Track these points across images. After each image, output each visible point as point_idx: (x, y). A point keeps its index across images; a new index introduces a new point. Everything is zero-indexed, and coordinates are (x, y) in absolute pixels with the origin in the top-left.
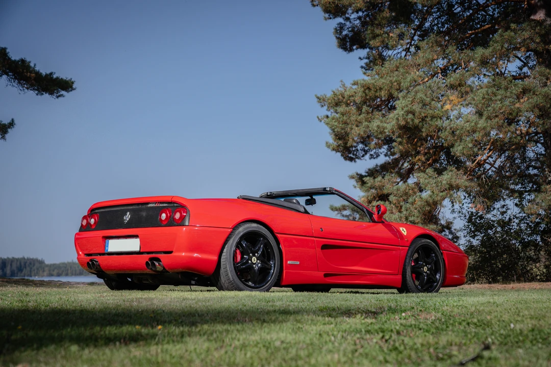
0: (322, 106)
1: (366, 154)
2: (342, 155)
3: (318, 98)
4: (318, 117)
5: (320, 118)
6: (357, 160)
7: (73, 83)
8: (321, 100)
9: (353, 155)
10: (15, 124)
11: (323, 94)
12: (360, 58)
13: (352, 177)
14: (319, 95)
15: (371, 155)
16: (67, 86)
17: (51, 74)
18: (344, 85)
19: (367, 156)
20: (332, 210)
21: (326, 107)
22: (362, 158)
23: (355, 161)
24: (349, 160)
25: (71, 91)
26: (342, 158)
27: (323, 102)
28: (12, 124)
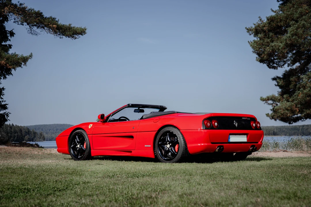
0: (250, 34)
1: (285, 64)
2: (267, 65)
3: (247, 29)
4: (249, 42)
5: (250, 42)
6: (278, 68)
7: (86, 30)
8: (249, 30)
9: (277, 64)
10: (32, 56)
11: (250, 27)
13: (274, 79)
14: (247, 28)
15: (288, 64)
16: (82, 32)
17: (70, 25)
18: (261, 20)
19: (286, 65)
21: (252, 35)
22: (282, 66)
23: (277, 69)
24: (272, 68)
25: (84, 34)
26: (267, 67)
27: (250, 32)
28: (31, 56)
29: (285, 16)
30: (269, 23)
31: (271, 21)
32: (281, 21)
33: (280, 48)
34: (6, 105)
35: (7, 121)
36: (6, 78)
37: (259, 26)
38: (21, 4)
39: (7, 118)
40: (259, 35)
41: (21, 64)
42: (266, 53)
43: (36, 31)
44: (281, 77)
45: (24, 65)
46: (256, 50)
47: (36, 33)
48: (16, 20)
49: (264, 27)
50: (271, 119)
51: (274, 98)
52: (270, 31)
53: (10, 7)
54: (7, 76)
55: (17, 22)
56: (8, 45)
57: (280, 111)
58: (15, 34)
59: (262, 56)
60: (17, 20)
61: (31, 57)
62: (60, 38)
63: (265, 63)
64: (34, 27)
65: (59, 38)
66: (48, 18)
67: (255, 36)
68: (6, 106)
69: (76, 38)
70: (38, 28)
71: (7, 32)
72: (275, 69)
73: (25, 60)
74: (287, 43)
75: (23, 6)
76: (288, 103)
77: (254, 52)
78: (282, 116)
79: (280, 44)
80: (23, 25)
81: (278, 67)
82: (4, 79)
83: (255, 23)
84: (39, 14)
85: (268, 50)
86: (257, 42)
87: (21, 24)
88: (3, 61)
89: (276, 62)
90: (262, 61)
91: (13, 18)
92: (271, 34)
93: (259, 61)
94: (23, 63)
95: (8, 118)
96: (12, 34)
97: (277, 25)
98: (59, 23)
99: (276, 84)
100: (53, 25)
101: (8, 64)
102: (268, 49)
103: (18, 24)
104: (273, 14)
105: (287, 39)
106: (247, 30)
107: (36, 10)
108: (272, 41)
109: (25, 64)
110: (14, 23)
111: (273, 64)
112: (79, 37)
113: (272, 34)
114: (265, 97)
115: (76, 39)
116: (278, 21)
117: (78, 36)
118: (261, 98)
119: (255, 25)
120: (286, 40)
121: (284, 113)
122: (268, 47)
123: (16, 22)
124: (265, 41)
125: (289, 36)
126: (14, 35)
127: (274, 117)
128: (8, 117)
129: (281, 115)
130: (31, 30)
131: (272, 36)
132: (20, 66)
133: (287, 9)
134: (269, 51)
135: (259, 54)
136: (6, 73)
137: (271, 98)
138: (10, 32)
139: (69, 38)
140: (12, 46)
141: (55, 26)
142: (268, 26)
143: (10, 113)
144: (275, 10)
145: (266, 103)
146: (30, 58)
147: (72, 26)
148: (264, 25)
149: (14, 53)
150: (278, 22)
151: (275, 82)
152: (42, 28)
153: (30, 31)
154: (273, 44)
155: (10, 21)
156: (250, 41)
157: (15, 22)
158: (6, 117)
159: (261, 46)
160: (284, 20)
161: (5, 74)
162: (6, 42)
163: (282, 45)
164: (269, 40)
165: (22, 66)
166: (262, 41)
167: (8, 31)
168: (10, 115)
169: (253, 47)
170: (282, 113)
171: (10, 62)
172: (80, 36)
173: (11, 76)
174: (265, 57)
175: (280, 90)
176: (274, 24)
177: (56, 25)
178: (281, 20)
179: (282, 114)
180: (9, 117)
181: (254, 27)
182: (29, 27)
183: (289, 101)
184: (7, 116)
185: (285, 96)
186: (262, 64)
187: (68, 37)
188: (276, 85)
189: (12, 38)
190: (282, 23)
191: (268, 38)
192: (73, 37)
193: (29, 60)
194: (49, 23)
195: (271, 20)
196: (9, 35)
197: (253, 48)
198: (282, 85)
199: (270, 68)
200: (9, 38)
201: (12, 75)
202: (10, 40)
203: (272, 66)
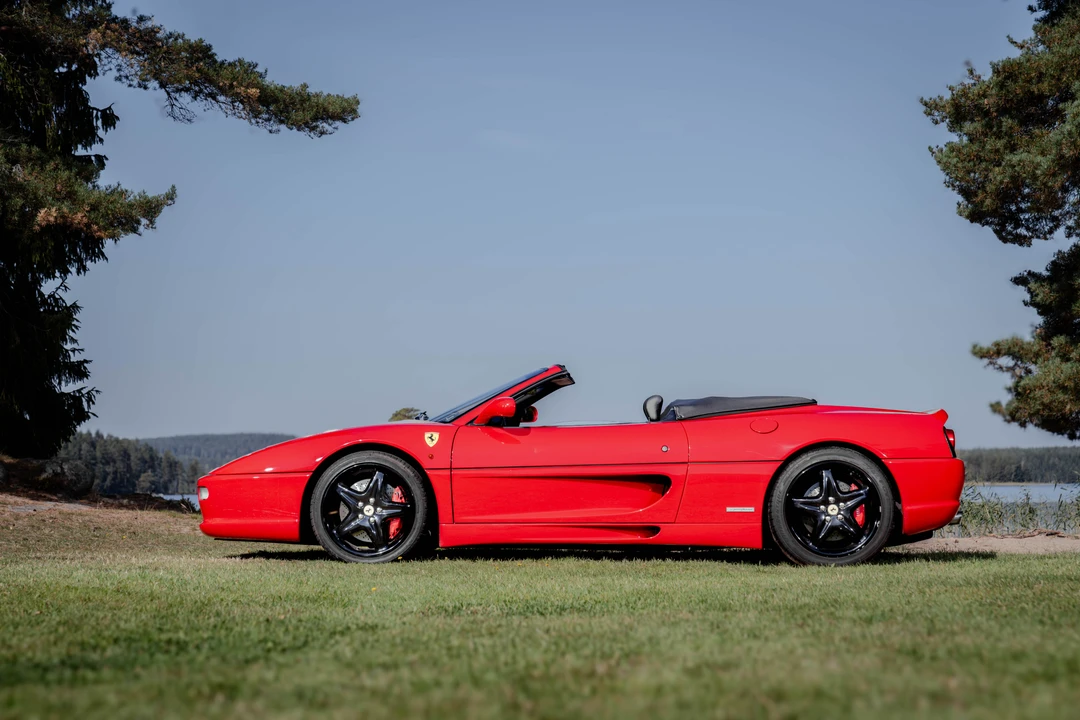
0: (936, 123)
1: (1057, 227)
2: (996, 231)
3: (926, 104)
4: (930, 149)
5: (935, 150)
6: (1035, 241)
7: (358, 103)
8: (931, 107)
9: (1028, 229)
10: (177, 196)
11: (935, 96)
12: (1031, 8)
13: (1019, 281)
14: (926, 99)
15: (1069, 228)
16: (345, 111)
17: (305, 86)
18: (971, 72)
19: (1061, 232)
20: (975, 353)
21: (944, 126)
22: (1048, 236)
23: (1029, 245)
24: (1013, 241)
25: (353, 119)
26: (995, 236)
27: (936, 113)
28: (171, 196)
29: (1055, 60)
30: (1001, 86)
31: (1006, 78)
32: (1041, 76)
33: (1038, 172)
34: (85, 365)
35: (89, 417)
36: (85, 269)
37: (965, 94)
38: (141, 19)
39: (89, 406)
40: (968, 126)
41: (138, 222)
42: (990, 187)
43: (189, 107)
44: (1045, 273)
45: (148, 226)
46: (956, 179)
47: (188, 116)
48: (122, 73)
49: (984, 96)
50: (1009, 422)
51: (1016, 349)
52: (1003, 111)
53: (107, 28)
54: (89, 264)
55: (127, 77)
56: (93, 158)
57: (1038, 393)
58: (118, 118)
59: (977, 200)
60: (126, 71)
61: (172, 199)
62: (270, 132)
63: (987, 223)
64: (183, 93)
65: (266, 132)
66: (230, 64)
67: (952, 129)
68: (85, 368)
69: (322, 133)
70: (195, 98)
71: (95, 112)
72: (1021, 244)
73: (151, 209)
74: (1062, 157)
75: (149, 24)
76: (1067, 367)
77: (950, 185)
78: (1046, 413)
79: (1039, 158)
80: (146, 88)
81: (1031, 237)
82: (78, 273)
83: (954, 85)
84: (201, 53)
85: (999, 178)
86: (959, 151)
87: (140, 86)
88: (80, 215)
89: (1027, 220)
90: (976, 216)
91: (113, 67)
92: (1007, 122)
93: (967, 217)
94: (144, 221)
95: (93, 409)
96: (110, 119)
97: (1029, 91)
98: (268, 80)
99: (1027, 297)
100: (247, 87)
101: (97, 224)
102: (998, 176)
103: (130, 86)
104: (1016, 54)
105: (1064, 141)
106: (924, 108)
107: (192, 37)
108: (1013, 148)
109: (152, 222)
110: (118, 83)
111: (1016, 228)
112: (336, 128)
113: (1010, 121)
114: (986, 343)
115: (323, 136)
116: (1032, 78)
117: (330, 125)
118: (975, 347)
119: (952, 89)
120: (1059, 144)
121: (1051, 402)
122: (997, 169)
123: (124, 80)
124: (988, 147)
125: (1070, 133)
126: (117, 122)
127: (1018, 415)
128: (92, 406)
129: (1043, 410)
130: (172, 105)
131: (1011, 128)
132: (135, 230)
133: (1062, 38)
134: (1001, 182)
135: (965, 192)
136: (87, 253)
137: (1009, 348)
138: (104, 112)
139: (302, 133)
140: (107, 159)
141: (254, 90)
142: (997, 95)
143: (97, 391)
144: (1020, 41)
145: (991, 367)
146: (170, 202)
147: (312, 90)
148: (985, 91)
149: (116, 185)
150: (1029, 81)
151: (1022, 293)
152: (209, 99)
153: (169, 109)
154: (1015, 159)
155: (104, 74)
156: (933, 146)
157: (120, 80)
158: (85, 404)
159: (975, 165)
160: (1053, 77)
161: (83, 256)
162: (89, 149)
163: (1045, 162)
164: (1000, 144)
165: (141, 229)
166: (975, 147)
167: (98, 110)
168: (98, 398)
169: (946, 168)
170: (1046, 400)
171: (102, 216)
172: (338, 123)
173: (101, 262)
174: (988, 202)
175: (1040, 320)
176: (1017, 88)
177: (257, 88)
178: (1041, 74)
179: (1046, 406)
180: (93, 403)
181: (947, 96)
182: (166, 96)
183: (1068, 360)
184: (90, 400)
185: (1056, 341)
186: (977, 225)
187: (295, 130)
188: (1026, 304)
189: (111, 131)
190: (1046, 84)
191: (999, 136)
192: (313, 129)
193: (166, 209)
194: (235, 83)
195: (1007, 73)
196: (100, 123)
197: (944, 170)
198: (1047, 302)
199: (1005, 240)
200: (101, 133)
201: (107, 259)
202: (101, 140)
203: (1010, 233)
